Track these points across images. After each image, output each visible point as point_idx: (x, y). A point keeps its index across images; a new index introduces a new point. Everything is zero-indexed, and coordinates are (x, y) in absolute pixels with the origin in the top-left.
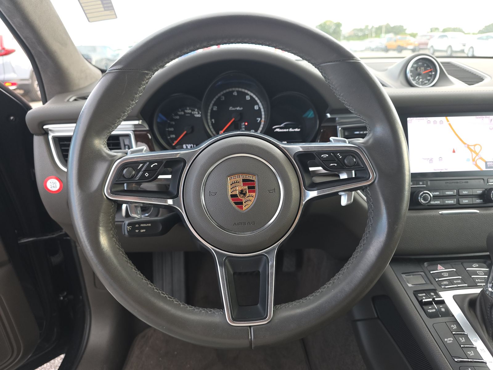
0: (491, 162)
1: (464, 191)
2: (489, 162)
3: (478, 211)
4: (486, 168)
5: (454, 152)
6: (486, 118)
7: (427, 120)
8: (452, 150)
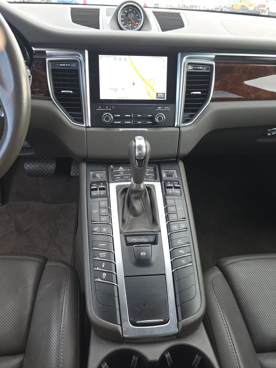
0: (161, 93)
1: (139, 115)
2: (159, 93)
3: (147, 130)
4: (157, 98)
5: (134, 84)
6: (159, 58)
7: (114, 57)
8: (133, 83)
